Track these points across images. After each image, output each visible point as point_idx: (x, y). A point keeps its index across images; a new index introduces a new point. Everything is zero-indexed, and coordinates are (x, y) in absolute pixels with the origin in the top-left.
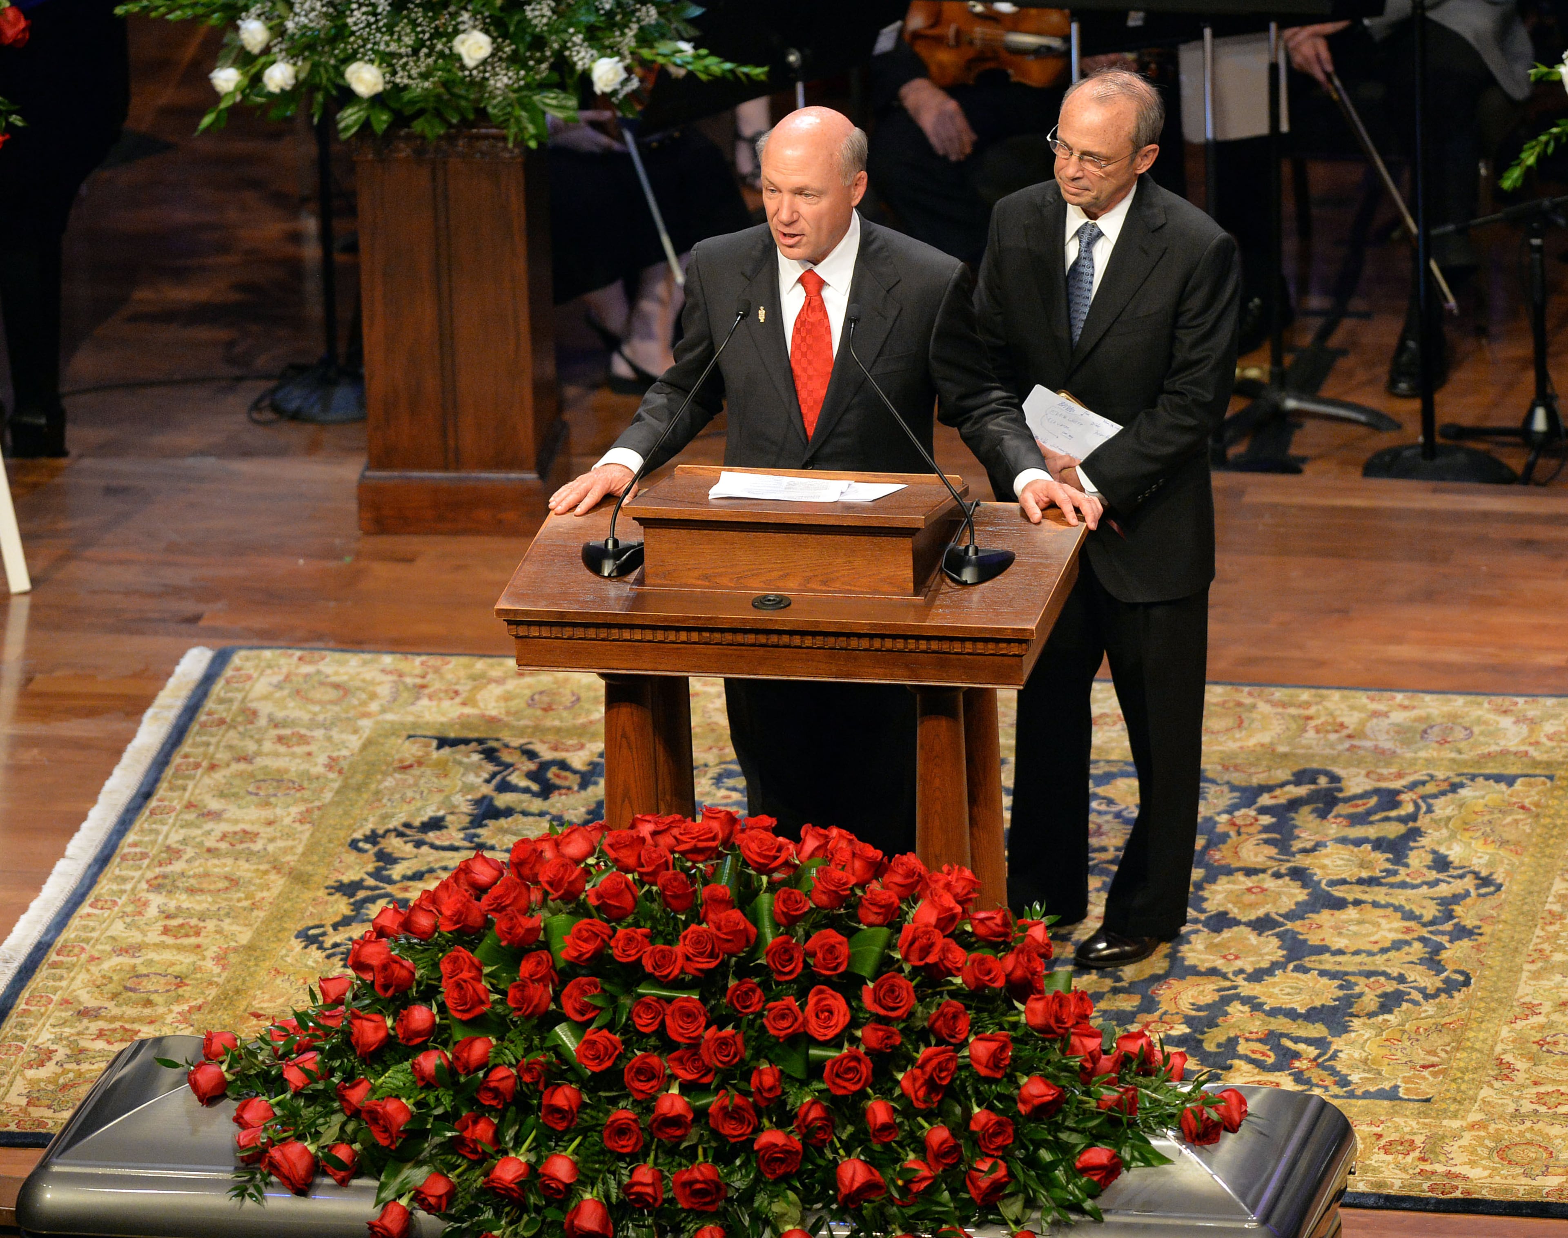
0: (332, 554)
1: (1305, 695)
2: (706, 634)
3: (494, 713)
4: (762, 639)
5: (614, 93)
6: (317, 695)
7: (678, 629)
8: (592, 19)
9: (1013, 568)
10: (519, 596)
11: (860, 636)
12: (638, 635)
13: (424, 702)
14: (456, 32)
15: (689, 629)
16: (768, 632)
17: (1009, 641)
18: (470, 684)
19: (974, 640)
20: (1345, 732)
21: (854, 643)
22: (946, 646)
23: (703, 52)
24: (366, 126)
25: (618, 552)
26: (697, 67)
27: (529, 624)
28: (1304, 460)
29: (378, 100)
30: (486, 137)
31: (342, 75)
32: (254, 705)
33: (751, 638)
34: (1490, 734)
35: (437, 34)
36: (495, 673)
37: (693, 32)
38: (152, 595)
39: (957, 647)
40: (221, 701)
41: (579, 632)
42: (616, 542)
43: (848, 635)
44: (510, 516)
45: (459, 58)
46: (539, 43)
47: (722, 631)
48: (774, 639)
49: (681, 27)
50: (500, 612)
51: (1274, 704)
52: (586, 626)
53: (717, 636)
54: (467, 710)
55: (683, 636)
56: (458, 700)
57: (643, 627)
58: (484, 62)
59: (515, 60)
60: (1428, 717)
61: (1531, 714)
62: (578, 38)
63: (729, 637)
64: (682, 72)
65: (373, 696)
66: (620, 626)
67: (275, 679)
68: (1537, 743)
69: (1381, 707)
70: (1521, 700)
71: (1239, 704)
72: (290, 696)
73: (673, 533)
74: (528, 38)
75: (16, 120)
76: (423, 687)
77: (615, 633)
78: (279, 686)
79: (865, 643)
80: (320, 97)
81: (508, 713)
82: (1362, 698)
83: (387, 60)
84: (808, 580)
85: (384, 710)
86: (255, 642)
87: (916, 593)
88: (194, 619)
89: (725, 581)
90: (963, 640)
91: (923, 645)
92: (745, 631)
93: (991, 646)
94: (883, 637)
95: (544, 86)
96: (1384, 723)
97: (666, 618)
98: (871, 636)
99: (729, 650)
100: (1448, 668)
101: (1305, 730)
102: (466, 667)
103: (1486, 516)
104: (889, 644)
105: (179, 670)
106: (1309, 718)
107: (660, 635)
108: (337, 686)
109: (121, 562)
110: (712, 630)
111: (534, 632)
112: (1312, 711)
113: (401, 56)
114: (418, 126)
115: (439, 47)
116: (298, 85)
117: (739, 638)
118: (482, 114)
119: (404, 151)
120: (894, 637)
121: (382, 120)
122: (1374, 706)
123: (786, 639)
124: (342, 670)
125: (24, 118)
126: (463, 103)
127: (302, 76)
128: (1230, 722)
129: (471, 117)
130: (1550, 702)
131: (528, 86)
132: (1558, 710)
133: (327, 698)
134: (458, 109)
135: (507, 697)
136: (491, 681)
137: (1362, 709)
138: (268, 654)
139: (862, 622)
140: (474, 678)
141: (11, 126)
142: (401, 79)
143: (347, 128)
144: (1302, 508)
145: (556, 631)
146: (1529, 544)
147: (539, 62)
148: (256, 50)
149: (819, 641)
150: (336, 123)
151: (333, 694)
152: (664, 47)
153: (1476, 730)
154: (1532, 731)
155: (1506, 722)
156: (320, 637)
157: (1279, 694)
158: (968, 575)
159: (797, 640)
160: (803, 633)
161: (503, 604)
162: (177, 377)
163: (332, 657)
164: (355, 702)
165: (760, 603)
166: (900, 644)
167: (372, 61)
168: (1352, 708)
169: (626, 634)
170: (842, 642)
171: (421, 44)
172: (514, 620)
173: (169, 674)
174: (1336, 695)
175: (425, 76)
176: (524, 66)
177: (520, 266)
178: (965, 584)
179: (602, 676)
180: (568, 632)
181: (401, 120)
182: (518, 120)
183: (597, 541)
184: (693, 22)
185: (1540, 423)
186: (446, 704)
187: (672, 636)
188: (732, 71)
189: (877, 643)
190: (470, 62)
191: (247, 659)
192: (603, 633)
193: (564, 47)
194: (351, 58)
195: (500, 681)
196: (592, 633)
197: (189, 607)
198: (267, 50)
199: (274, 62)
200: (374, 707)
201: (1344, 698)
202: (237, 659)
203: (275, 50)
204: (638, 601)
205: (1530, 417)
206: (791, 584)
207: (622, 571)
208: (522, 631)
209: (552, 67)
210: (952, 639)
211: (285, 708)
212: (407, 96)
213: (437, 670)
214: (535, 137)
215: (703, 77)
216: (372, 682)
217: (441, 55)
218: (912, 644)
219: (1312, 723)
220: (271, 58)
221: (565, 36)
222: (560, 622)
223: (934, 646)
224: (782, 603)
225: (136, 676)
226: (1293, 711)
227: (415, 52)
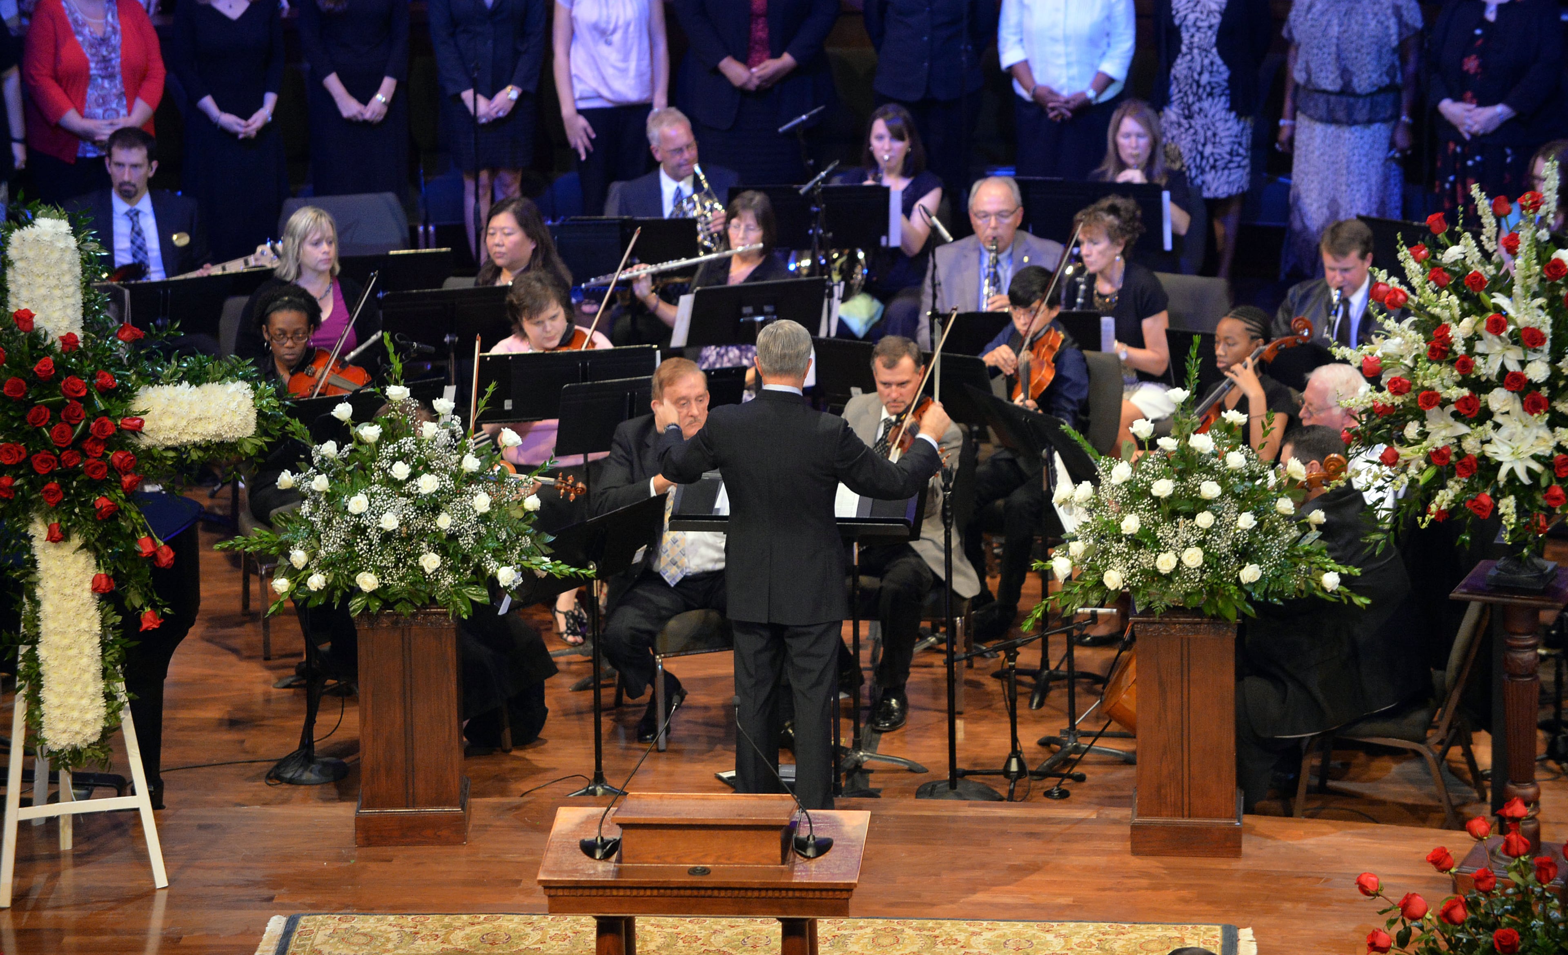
0: (340, 858)
1: (931, 924)
2: (662, 891)
3: (462, 947)
4: (695, 893)
5: (509, 586)
6: (355, 940)
7: (645, 888)
8: (496, 545)
9: (833, 847)
10: (552, 872)
11: (753, 889)
12: (621, 893)
13: (419, 942)
14: (420, 554)
15: (651, 888)
16: (698, 889)
17: (841, 890)
18: (444, 931)
19: (821, 890)
20: (960, 944)
21: (749, 894)
22: (804, 894)
23: (559, 562)
24: (367, 608)
25: (604, 843)
26: (555, 571)
27: (557, 888)
28: (879, 790)
29: (373, 594)
30: (435, 613)
31: (354, 580)
32: (319, 947)
33: (688, 892)
34: (1043, 944)
35: (409, 555)
36: (457, 924)
37: (549, 551)
38: (240, 886)
39: (811, 895)
40: (298, 946)
41: (587, 892)
42: (602, 839)
43: (747, 889)
44: (445, 833)
45: (422, 569)
46: (466, 559)
47: (672, 889)
48: (702, 892)
49: (542, 547)
50: (540, 882)
51: (915, 929)
52: (591, 888)
53: (668, 892)
54: (446, 946)
55: (648, 892)
56: (439, 940)
57: (625, 888)
58: (437, 570)
59: (453, 569)
60: (1004, 935)
61: (1063, 932)
62: (489, 556)
63: (675, 892)
64: (545, 574)
65: (388, 940)
66: (611, 888)
67: (328, 932)
68: (1072, 949)
69: (976, 930)
70: (1055, 924)
71: (894, 930)
72: (339, 941)
73: (640, 832)
74: (460, 557)
75: (167, 610)
76: (416, 933)
77: (608, 892)
78: (331, 936)
79: (756, 894)
80: (339, 593)
81: (470, 947)
82: (963, 924)
83: (380, 571)
84: (719, 857)
85: (396, 948)
86: (309, 911)
87: (783, 863)
88: (271, 899)
89: (669, 859)
90: (814, 890)
91: (790, 894)
92: (685, 888)
93: (830, 893)
94: (767, 890)
95: (469, 583)
96: (980, 939)
97: (639, 882)
98: (760, 890)
99: (677, 900)
100: (1007, 907)
101: (936, 944)
102: (439, 921)
103: (1002, 819)
104: (770, 893)
105: (267, 929)
106: (936, 937)
107: (635, 892)
108: (365, 935)
109: (217, 868)
110: (666, 888)
111: (560, 892)
112: (937, 933)
113: (388, 568)
114: (398, 608)
115: (410, 562)
116: (327, 586)
117: (682, 892)
118: (433, 600)
119: (385, 623)
120: (774, 889)
121: (376, 605)
122: (972, 929)
123: (709, 892)
124: (366, 925)
125: (172, 609)
126: (422, 594)
127: (329, 581)
128: (891, 940)
129: (428, 602)
130: (1072, 925)
131: (460, 584)
132: (1078, 930)
133: (361, 942)
134: (420, 598)
135: (468, 938)
136: (455, 928)
137: (965, 931)
138: (320, 917)
139: (756, 881)
140: (445, 927)
141: (164, 614)
142: (388, 581)
143: (355, 611)
144: (897, 817)
145: (573, 892)
146: (1032, 835)
147: (466, 570)
148: (301, 568)
149: (729, 893)
150: (348, 608)
151: (363, 940)
152: (535, 560)
153: (1034, 941)
154: (1066, 942)
155: (1050, 937)
156: (347, 907)
157: (915, 923)
158: (810, 852)
159: (716, 893)
160: (720, 889)
161: (542, 877)
162: (215, 762)
163: (358, 918)
164: (378, 944)
165: (693, 872)
166: (777, 894)
167: (371, 572)
168: (959, 930)
169: (615, 892)
170: (742, 893)
171: (399, 560)
172: (548, 886)
173: (263, 932)
174: (948, 923)
175: (401, 579)
176: (457, 572)
177: (453, 687)
178: (809, 858)
179: (595, 917)
180: (580, 892)
181: (387, 604)
182: (455, 603)
183: (590, 837)
184: (549, 545)
185: (1014, 767)
186: (432, 942)
187: (642, 892)
188: (575, 573)
189: (763, 894)
190: (428, 571)
191: (308, 921)
192: (601, 892)
193: (481, 561)
194: (360, 570)
195: (462, 928)
196: (594, 892)
197: (266, 892)
198: (307, 567)
199: (311, 575)
200: (390, 946)
201: (952, 925)
202: (302, 921)
203: (312, 566)
204: (619, 872)
205: (1008, 762)
206: (710, 860)
207: (606, 856)
208: (553, 892)
209: (472, 573)
210: (807, 890)
211: (338, 948)
212: (390, 591)
213: (422, 924)
214: (466, 612)
215: (558, 576)
216: (385, 932)
217: (411, 566)
218: (784, 893)
219: (939, 939)
220: (309, 572)
221: (482, 555)
222: (576, 886)
223: (797, 894)
224: (705, 872)
225: (243, 933)
226: (925, 933)
227: (396, 566)
